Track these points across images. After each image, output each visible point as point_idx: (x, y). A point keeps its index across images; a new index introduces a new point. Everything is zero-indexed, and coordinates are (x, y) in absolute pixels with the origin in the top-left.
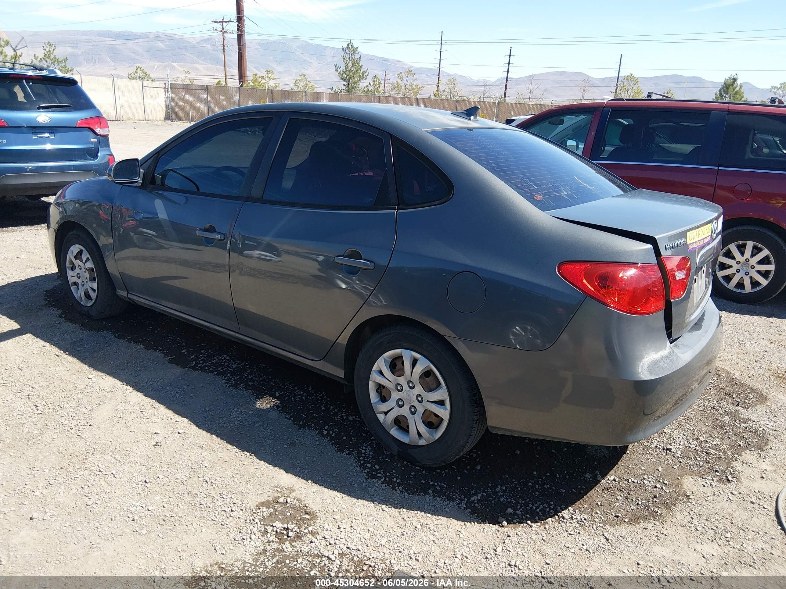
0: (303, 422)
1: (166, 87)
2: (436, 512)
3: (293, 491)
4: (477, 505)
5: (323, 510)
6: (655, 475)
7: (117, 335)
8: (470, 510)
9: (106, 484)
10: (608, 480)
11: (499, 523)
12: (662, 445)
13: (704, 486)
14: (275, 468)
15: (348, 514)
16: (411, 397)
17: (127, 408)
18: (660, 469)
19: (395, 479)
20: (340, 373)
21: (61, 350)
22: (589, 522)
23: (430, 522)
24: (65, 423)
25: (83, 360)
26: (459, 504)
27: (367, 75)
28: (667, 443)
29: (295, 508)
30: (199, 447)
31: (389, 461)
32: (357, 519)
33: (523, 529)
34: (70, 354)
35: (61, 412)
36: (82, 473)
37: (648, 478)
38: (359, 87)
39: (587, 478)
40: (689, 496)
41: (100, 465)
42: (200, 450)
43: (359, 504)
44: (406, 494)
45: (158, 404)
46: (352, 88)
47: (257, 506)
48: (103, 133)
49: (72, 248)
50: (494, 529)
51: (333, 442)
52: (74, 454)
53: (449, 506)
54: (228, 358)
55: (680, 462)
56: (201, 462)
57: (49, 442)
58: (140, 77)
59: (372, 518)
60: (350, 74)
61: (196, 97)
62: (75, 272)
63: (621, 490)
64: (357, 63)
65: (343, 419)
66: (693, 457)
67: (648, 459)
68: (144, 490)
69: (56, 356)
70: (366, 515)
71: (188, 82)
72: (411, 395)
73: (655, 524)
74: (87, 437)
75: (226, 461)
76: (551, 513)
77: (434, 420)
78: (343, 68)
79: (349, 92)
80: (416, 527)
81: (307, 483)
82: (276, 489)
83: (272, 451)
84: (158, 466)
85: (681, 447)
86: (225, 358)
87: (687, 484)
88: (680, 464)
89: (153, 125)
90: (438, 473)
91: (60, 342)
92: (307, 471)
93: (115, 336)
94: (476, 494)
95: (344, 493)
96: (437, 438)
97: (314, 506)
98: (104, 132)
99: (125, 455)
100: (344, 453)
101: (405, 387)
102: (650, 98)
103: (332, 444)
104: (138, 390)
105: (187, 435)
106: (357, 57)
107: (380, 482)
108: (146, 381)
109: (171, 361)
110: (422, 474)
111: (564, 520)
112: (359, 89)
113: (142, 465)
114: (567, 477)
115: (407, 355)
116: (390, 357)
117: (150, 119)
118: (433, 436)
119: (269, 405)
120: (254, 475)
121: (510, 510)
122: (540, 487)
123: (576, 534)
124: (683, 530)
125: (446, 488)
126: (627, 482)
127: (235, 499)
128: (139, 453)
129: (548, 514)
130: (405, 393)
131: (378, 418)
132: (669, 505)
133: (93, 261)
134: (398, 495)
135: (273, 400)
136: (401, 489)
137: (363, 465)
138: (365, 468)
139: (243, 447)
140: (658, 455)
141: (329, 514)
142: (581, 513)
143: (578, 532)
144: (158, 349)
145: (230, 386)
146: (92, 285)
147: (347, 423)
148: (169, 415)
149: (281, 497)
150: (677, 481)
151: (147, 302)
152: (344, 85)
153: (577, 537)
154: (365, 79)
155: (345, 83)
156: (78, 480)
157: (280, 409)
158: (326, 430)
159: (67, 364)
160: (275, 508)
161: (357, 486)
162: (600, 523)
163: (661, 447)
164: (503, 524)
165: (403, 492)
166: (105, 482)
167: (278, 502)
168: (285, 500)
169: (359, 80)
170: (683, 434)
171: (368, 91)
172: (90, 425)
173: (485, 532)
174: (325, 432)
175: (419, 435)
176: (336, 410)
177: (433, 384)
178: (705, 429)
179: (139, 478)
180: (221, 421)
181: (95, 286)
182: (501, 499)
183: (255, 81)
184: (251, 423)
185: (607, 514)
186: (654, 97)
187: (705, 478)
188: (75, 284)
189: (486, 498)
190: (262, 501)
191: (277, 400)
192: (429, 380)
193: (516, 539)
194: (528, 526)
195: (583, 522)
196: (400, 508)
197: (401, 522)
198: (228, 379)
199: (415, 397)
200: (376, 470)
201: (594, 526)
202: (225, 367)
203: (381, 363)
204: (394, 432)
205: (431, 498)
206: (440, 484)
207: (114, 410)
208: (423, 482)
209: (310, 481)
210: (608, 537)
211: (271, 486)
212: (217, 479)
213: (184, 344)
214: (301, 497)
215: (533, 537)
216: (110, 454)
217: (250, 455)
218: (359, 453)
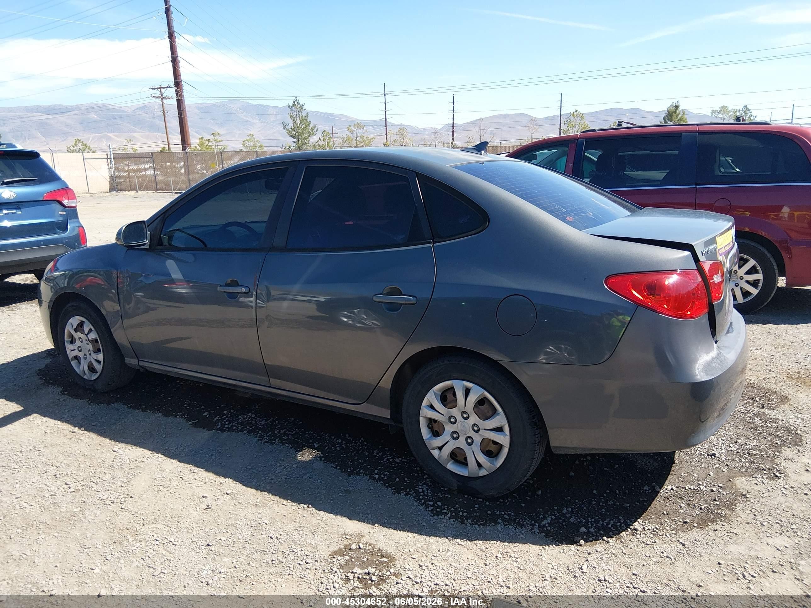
0: (350, 469)
1: (109, 157)
2: (512, 540)
3: (363, 536)
4: (549, 528)
5: (399, 552)
6: (708, 480)
7: (129, 406)
8: (544, 534)
9: (167, 552)
10: (666, 489)
11: (576, 543)
12: (705, 451)
13: (757, 485)
14: (337, 516)
15: (425, 552)
16: (466, 428)
17: (165, 476)
18: (711, 474)
19: (461, 513)
20: (386, 414)
21: (75, 426)
22: (662, 531)
23: (509, 550)
24: (103, 498)
25: (102, 433)
26: (532, 529)
27: (317, 131)
28: (709, 449)
29: (370, 552)
30: (253, 505)
31: (449, 496)
32: (435, 555)
33: (601, 545)
34: (86, 430)
35: (95, 487)
36: (138, 544)
37: (703, 483)
38: (309, 143)
39: (646, 490)
40: (746, 495)
41: (154, 534)
42: (254, 507)
43: (432, 541)
44: (476, 526)
45: (196, 468)
46: (303, 145)
47: (330, 555)
48: (71, 205)
49: (71, 321)
50: (573, 549)
51: (387, 485)
52: (123, 528)
53: (523, 532)
54: (253, 416)
55: (727, 465)
56: (259, 520)
57: (93, 518)
58: (80, 149)
59: (450, 553)
60: (299, 131)
61: (142, 166)
62: (75, 345)
63: (681, 498)
64: (305, 120)
65: (390, 462)
66: (737, 459)
67: (696, 466)
68: (209, 554)
69: (71, 433)
70: (444, 551)
71: (132, 151)
72: (467, 425)
73: (723, 525)
74: (132, 509)
75: (285, 516)
76: (623, 527)
77: (493, 448)
78: (291, 125)
79: (299, 148)
80: (497, 557)
81: (374, 527)
82: (344, 536)
83: (329, 501)
84: (216, 528)
85: (723, 451)
86: (250, 417)
87: (740, 484)
88: (727, 467)
89: (98, 197)
90: (501, 502)
91: (72, 419)
92: (370, 516)
93: (128, 407)
94: (545, 518)
95: (415, 533)
96: (498, 466)
97: (389, 549)
98: (72, 203)
99: (178, 522)
100: (402, 494)
101: (459, 418)
102: (620, 127)
103: (387, 487)
104: (171, 457)
105: (236, 495)
106: (304, 113)
107: (448, 518)
108: (176, 447)
109: (196, 425)
110: (486, 505)
111: (638, 532)
112: (309, 145)
113: (199, 529)
114: (627, 491)
115: (459, 386)
116: (439, 390)
117: (94, 191)
118: (493, 465)
119: (311, 457)
120: (318, 526)
121: (583, 529)
122: (604, 505)
123: (653, 544)
124: (750, 527)
125: (514, 516)
126: (684, 490)
127: (306, 552)
128: (193, 518)
129: (621, 529)
130: (459, 425)
131: (432, 455)
132: (730, 506)
133: (97, 332)
134: (469, 528)
135: (314, 452)
136: (471, 522)
137: (424, 503)
138: (427, 506)
139: (299, 501)
140: (704, 461)
141: (406, 554)
142: (651, 523)
143: (654, 541)
144: (178, 415)
145: (264, 442)
146: (97, 357)
147: (395, 465)
148: (211, 478)
149: (352, 544)
150: (730, 483)
151: (161, 367)
152: (294, 142)
153: (655, 546)
154: (315, 135)
155: (295, 140)
156: (137, 552)
157: (323, 459)
158: (376, 474)
159: (86, 440)
160: (350, 555)
161: (425, 524)
162: (672, 531)
163: (705, 454)
164: (581, 543)
165: (473, 524)
166: (166, 550)
167: (350, 549)
168: (357, 546)
169: (309, 136)
170: (722, 439)
171: (319, 146)
172: (131, 497)
173: (565, 553)
174: (377, 477)
175: (479, 465)
176: (380, 454)
177: (488, 412)
178: (740, 432)
179: (200, 543)
180: (267, 477)
181: (100, 357)
182: (571, 520)
183: (201, 145)
184: (298, 476)
185: (675, 522)
186: (624, 125)
187: (755, 477)
188: (76, 358)
189: (556, 521)
190: (335, 550)
191: (318, 451)
192: (484, 407)
193: (598, 555)
194: (604, 542)
195: (655, 531)
196: (475, 540)
197: (480, 553)
198: (261, 436)
199: (471, 428)
200: (439, 507)
201: (668, 534)
202: (253, 425)
203: (431, 397)
204: (451, 466)
205: (502, 527)
206: (507, 513)
207: (151, 480)
208: (489, 512)
209: (376, 525)
210: (683, 543)
211: (338, 534)
212: (282, 533)
213: (203, 407)
214: (373, 541)
215: (614, 552)
216: (162, 523)
217: (308, 507)
218: (417, 492)
